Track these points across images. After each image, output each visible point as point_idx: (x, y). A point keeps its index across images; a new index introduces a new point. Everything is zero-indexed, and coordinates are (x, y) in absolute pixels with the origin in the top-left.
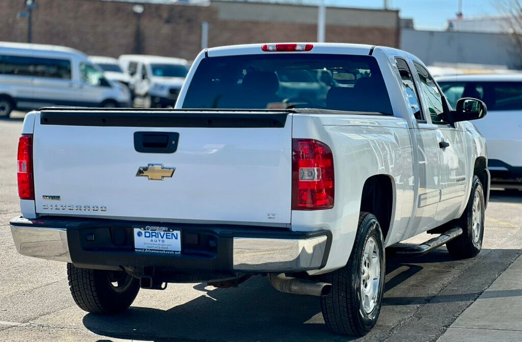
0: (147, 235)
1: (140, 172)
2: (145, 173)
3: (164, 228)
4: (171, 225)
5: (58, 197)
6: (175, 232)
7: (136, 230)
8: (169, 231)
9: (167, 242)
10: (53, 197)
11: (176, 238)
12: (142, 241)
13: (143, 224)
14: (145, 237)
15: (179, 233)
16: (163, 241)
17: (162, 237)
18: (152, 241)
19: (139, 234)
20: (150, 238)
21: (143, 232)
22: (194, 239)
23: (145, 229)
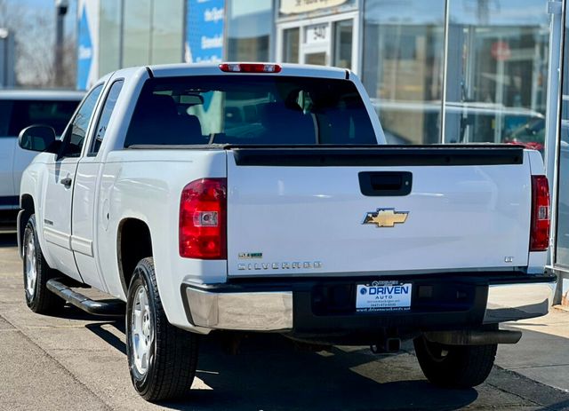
0: (373, 291)
1: (368, 220)
2: (375, 220)
3: (394, 282)
4: (400, 278)
5: (260, 255)
6: (405, 286)
7: (360, 287)
8: (399, 284)
9: (395, 297)
10: (253, 255)
11: (406, 292)
12: (366, 299)
13: (369, 279)
14: (370, 293)
15: (410, 285)
16: (391, 297)
17: (390, 293)
18: (377, 297)
19: (363, 291)
20: (376, 295)
21: (368, 288)
22: (427, 291)
23: (371, 285)
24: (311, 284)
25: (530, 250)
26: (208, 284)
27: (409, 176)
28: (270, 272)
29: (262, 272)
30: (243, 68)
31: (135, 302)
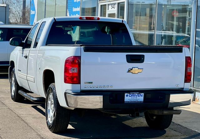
0: (130, 96)
1: (129, 71)
2: (131, 71)
3: (138, 93)
4: (140, 91)
5: (92, 83)
6: (141, 94)
7: (126, 94)
9: (138, 98)
11: (142, 96)
12: (128, 98)
13: (129, 91)
14: (129, 96)
15: (143, 94)
16: (136, 98)
17: (136, 96)
19: (127, 96)
20: (131, 97)
21: (129, 95)
22: (149, 96)
23: (130, 94)
24: (109, 93)
25: (185, 82)
26: (74, 93)
27: (143, 56)
28: (95, 89)
29: (92, 89)
30: (87, 18)
31: (49, 98)
